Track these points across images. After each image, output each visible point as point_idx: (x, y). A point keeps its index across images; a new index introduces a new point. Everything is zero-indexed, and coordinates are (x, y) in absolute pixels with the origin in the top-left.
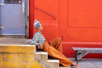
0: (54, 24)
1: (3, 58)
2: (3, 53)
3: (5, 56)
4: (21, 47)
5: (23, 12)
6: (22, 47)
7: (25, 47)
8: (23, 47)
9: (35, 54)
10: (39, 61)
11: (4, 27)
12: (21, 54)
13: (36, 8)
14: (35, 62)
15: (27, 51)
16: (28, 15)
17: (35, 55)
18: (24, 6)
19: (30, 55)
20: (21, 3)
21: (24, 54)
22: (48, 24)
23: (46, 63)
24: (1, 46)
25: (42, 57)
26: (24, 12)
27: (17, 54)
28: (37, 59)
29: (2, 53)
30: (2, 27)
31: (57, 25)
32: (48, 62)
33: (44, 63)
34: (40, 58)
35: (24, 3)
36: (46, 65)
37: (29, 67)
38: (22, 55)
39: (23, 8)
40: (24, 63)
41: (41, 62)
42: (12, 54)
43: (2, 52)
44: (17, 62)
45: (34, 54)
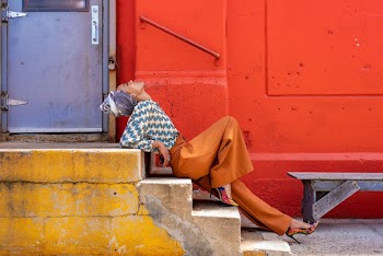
0: (212, 82)
1: (10, 206)
2: (9, 183)
3: (18, 193)
4: (81, 155)
5: (93, 43)
6: (87, 154)
7: (99, 156)
8: (91, 158)
9: (139, 184)
10: (156, 215)
11: (20, 103)
12: (85, 185)
13: (142, 21)
14: (141, 219)
15: (107, 173)
16: (113, 52)
17: (139, 189)
18: (95, 17)
19: (118, 188)
20: (87, 9)
21: (93, 186)
22: (189, 81)
23: (187, 224)
24: (3, 154)
25: (170, 198)
26: (97, 43)
27: (65, 186)
28: (148, 206)
29: (5, 182)
30: (12, 102)
31: (223, 83)
32: (193, 218)
33: (179, 220)
34: (159, 203)
35: (96, 7)
36: (186, 232)
37: (114, 239)
38: (88, 188)
39: (94, 27)
40: (94, 224)
41: (164, 219)
42: (47, 187)
43: (4, 178)
44: (66, 220)
45: (134, 183)
